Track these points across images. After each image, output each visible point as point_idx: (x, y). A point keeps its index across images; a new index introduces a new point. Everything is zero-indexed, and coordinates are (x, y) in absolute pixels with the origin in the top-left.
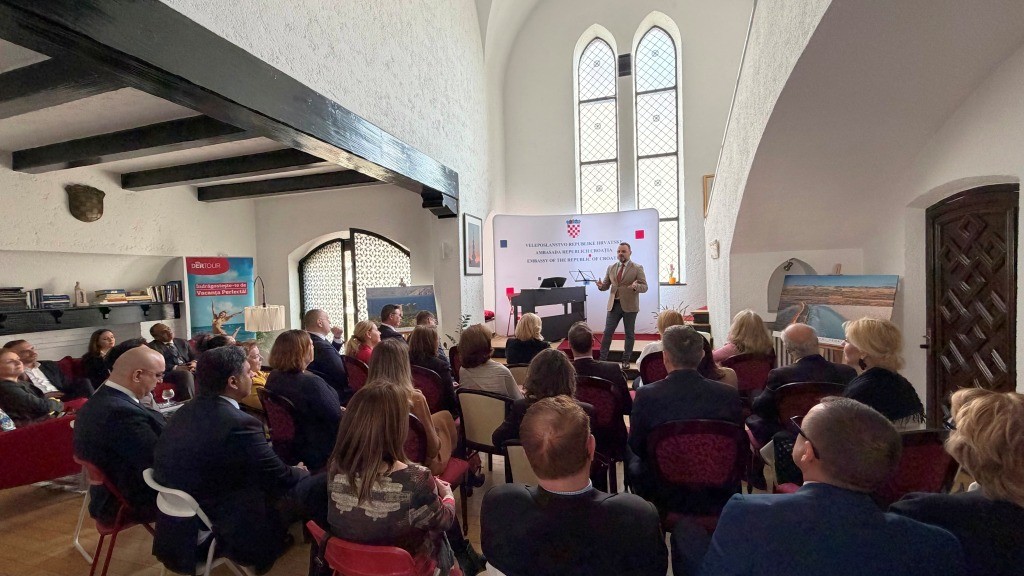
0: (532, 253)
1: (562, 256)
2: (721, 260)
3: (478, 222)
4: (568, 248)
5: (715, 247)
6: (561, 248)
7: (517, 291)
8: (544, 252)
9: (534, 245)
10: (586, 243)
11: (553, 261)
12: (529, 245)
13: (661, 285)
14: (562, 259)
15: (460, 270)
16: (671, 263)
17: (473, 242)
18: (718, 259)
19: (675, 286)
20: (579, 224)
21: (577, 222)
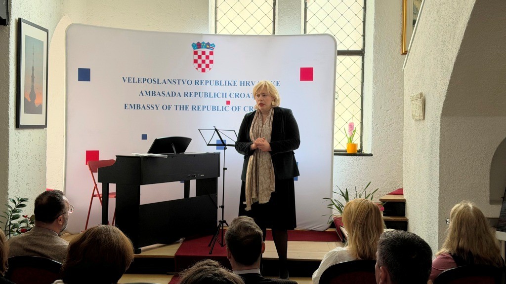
0: (133, 94)
1: (183, 101)
2: (428, 123)
3: (41, 36)
4: (193, 88)
5: (419, 103)
6: (182, 88)
8: (154, 94)
9: (136, 80)
10: (223, 83)
11: (169, 107)
12: (127, 79)
13: (335, 154)
14: (182, 107)
15: (8, 118)
16: (350, 121)
17: (33, 69)
18: (422, 122)
19: (355, 157)
20: (211, 51)
21: (208, 46)
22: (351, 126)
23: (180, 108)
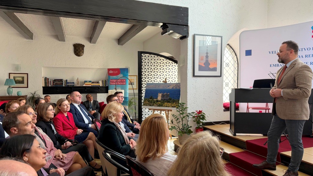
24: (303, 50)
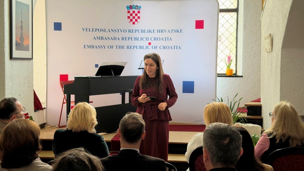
0: (89, 38)
1: (121, 43)
2: (274, 53)
4: (127, 35)
5: (269, 41)
6: (120, 35)
7: (71, 78)
8: (102, 38)
9: (91, 30)
10: (147, 31)
11: (112, 47)
12: (86, 29)
13: (218, 76)
14: (120, 46)
15: (4, 53)
16: (229, 55)
17: (22, 22)
18: (271, 53)
19: (231, 78)
20: (139, 10)
21: (136, 8)
22: (229, 58)
23: (119, 47)
24: (120, 31)
